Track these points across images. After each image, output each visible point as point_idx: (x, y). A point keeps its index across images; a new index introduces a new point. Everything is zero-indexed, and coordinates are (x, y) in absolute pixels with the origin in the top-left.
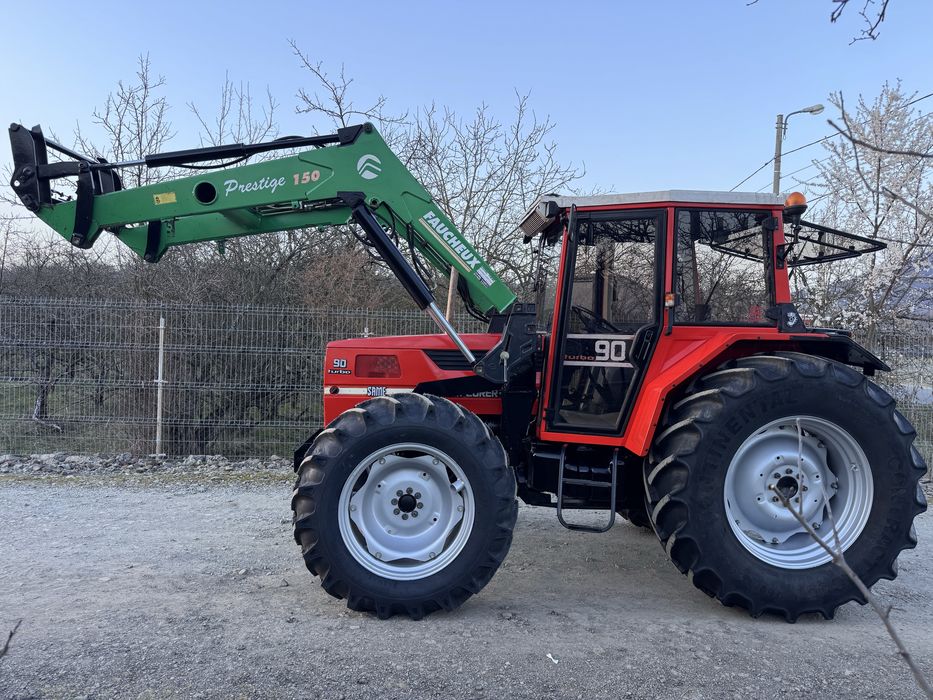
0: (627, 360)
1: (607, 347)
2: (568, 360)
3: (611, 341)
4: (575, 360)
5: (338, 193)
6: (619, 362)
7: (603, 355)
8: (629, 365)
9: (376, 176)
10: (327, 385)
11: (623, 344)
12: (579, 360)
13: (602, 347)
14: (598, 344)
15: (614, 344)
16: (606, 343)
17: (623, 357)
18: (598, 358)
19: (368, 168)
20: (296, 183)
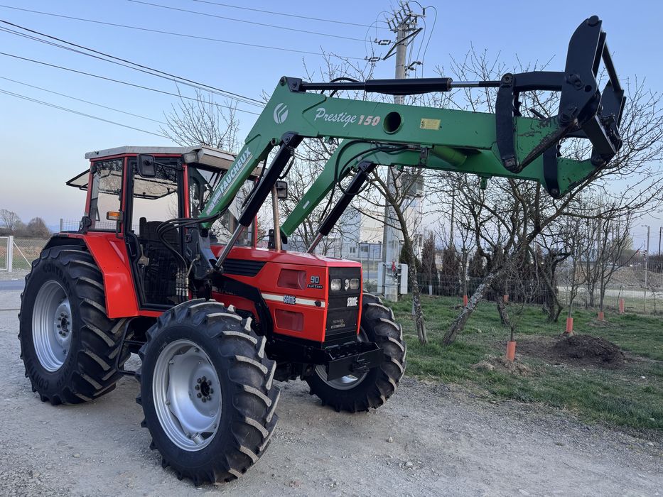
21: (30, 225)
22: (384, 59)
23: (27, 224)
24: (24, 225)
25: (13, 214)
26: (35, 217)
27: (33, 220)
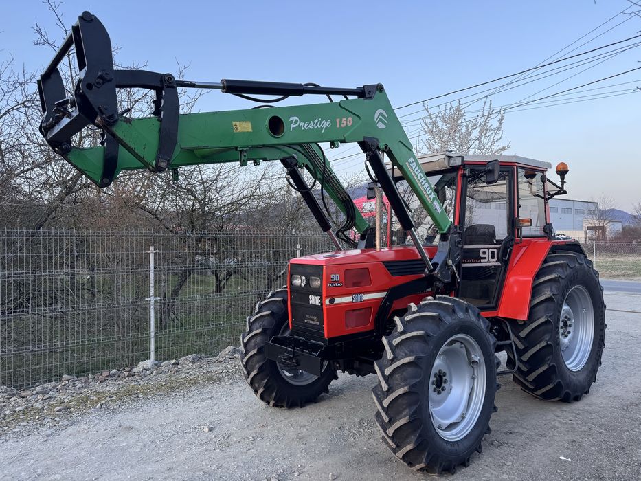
0: (498, 261)
1: (487, 253)
2: (465, 263)
3: (488, 249)
4: (469, 263)
5: (364, 137)
6: (493, 263)
7: (485, 258)
8: (499, 264)
9: (385, 127)
10: (327, 297)
11: (495, 250)
12: (471, 262)
13: (484, 253)
14: (482, 251)
15: (490, 250)
16: (486, 250)
17: (496, 259)
18: (482, 261)
19: (381, 120)
20: (338, 126)
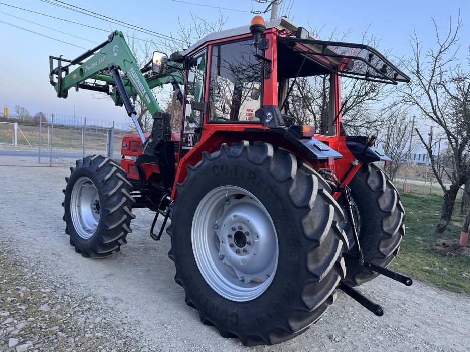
5: (108, 65)
7: (190, 143)
9: (117, 54)
19: (115, 51)
21: (35, 118)
22: (265, 12)
23: (33, 117)
24: (31, 117)
25: (24, 109)
26: (39, 112)
27: (38, 114)
